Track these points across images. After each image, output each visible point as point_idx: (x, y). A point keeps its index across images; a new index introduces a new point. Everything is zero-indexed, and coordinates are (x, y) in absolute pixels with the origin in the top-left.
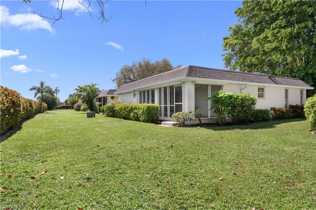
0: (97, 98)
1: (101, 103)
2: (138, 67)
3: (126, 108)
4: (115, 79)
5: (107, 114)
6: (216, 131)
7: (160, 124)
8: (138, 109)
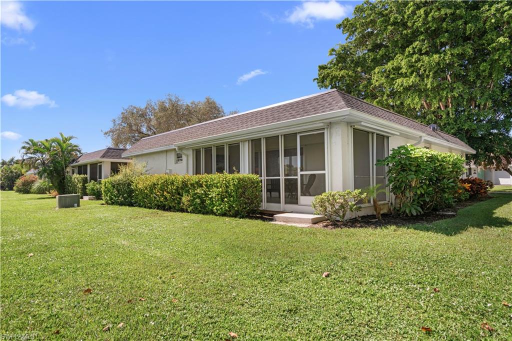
0: (73, 167)
1: (86, 176)
2: (157, 110)
3: (166, 183)
4: (110, 132)
5: (111, 199)
6: (451, 235)
7: (272, 220)
8: (206, 186)
